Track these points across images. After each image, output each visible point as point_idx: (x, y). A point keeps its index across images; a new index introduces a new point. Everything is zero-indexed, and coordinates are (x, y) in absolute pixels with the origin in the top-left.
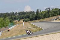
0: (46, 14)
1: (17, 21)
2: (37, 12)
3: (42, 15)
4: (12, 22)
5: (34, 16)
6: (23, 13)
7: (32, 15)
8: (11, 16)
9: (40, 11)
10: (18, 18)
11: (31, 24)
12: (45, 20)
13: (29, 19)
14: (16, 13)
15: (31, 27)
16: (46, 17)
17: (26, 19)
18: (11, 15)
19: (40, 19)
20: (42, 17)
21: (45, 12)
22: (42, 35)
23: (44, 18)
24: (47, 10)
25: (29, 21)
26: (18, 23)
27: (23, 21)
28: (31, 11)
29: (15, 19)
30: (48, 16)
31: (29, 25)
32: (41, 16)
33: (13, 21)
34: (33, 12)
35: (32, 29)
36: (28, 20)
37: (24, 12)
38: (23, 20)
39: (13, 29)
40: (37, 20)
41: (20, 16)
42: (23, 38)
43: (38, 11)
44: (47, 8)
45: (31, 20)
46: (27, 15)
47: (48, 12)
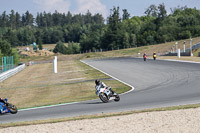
0: (146, 30)
1: (28, 50)
2: (113, 19)
3: (132, 30)
4: (10, 54)
5: (100, 35)
6: (57, 19)
7: (93, 29)
8: (6, 29)
9: (126, 16)
10: (32, 37)
11: (84, 66)
13: (78, 45)
14: (28, 18)
15: (84, 79)
16: (149, 43)
17: (66, 45)
18: (8, 25)
19: (121, 48)
20: (131, 41)
21: (143, 19)
22: (126, 111)
23: (140, 43)
24: (154, 14)
25: (76, 53)
26: (33, 58)
27: (55, 51)
28: (89, 15)
29: (23, 40)
30: (156, 39)
31: (78, 69)
32: (127, 35)
33: (14, 50)
34: (98, 18)
35: (88, 84)
36: (74, 48)
37: (60, 15)
38: (53, 46)
39: (12, 81)
40: (110, 49)
41: (41, 31)
42: (48, 119)
43: (116, 13)
44: (153, 7)
45: (87, 48)
46: (71, 28)
47: (157, 22)
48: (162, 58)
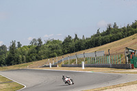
0: (31, 53)
2: (12, 48)
3: (23, 54)
5: (4, 57)
7: (1, 54)
9: (19, 45)
12: (29, 66)
16: (33, 60)
19: (18, 64)
20: (23, 60)
21: (29, 47)
23: (28, 61)
24: (35, 44)
30: (37, 58)
32: (20, 56)
34: (3, 47)
40: (11, 65)
43: (14, 44)
44: (34, 40)
47: (37, 48)
48: (41, 69)
